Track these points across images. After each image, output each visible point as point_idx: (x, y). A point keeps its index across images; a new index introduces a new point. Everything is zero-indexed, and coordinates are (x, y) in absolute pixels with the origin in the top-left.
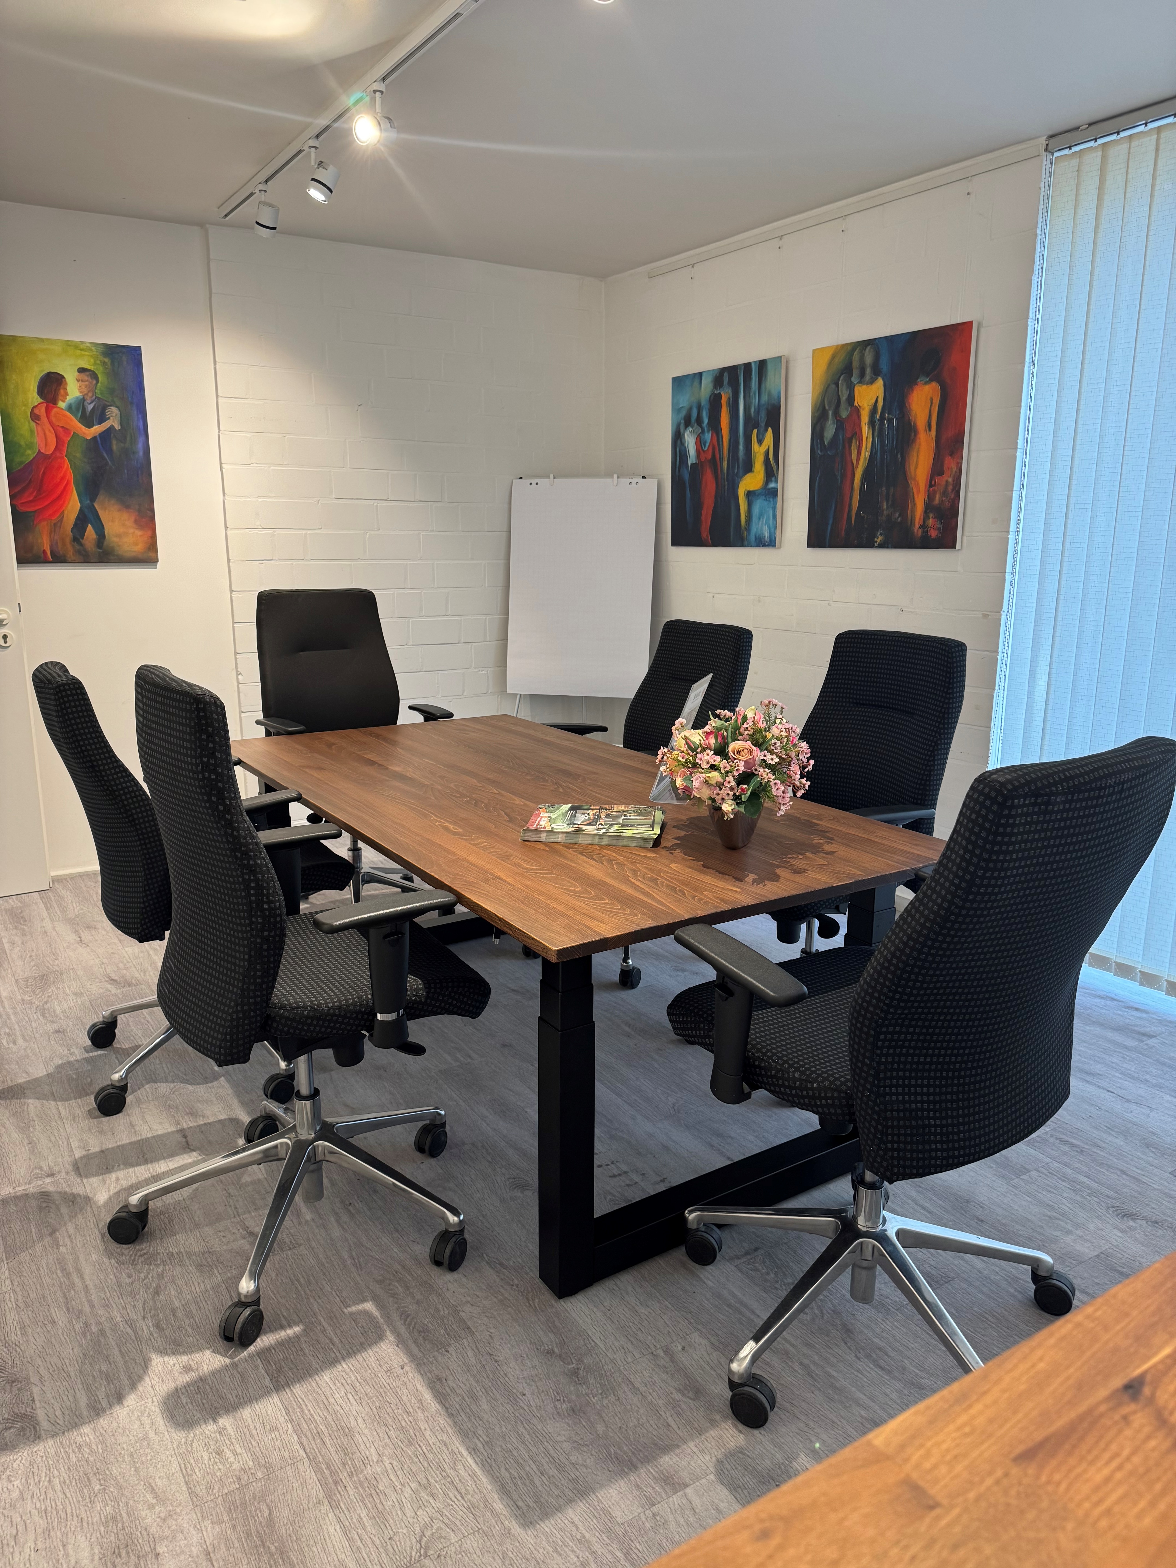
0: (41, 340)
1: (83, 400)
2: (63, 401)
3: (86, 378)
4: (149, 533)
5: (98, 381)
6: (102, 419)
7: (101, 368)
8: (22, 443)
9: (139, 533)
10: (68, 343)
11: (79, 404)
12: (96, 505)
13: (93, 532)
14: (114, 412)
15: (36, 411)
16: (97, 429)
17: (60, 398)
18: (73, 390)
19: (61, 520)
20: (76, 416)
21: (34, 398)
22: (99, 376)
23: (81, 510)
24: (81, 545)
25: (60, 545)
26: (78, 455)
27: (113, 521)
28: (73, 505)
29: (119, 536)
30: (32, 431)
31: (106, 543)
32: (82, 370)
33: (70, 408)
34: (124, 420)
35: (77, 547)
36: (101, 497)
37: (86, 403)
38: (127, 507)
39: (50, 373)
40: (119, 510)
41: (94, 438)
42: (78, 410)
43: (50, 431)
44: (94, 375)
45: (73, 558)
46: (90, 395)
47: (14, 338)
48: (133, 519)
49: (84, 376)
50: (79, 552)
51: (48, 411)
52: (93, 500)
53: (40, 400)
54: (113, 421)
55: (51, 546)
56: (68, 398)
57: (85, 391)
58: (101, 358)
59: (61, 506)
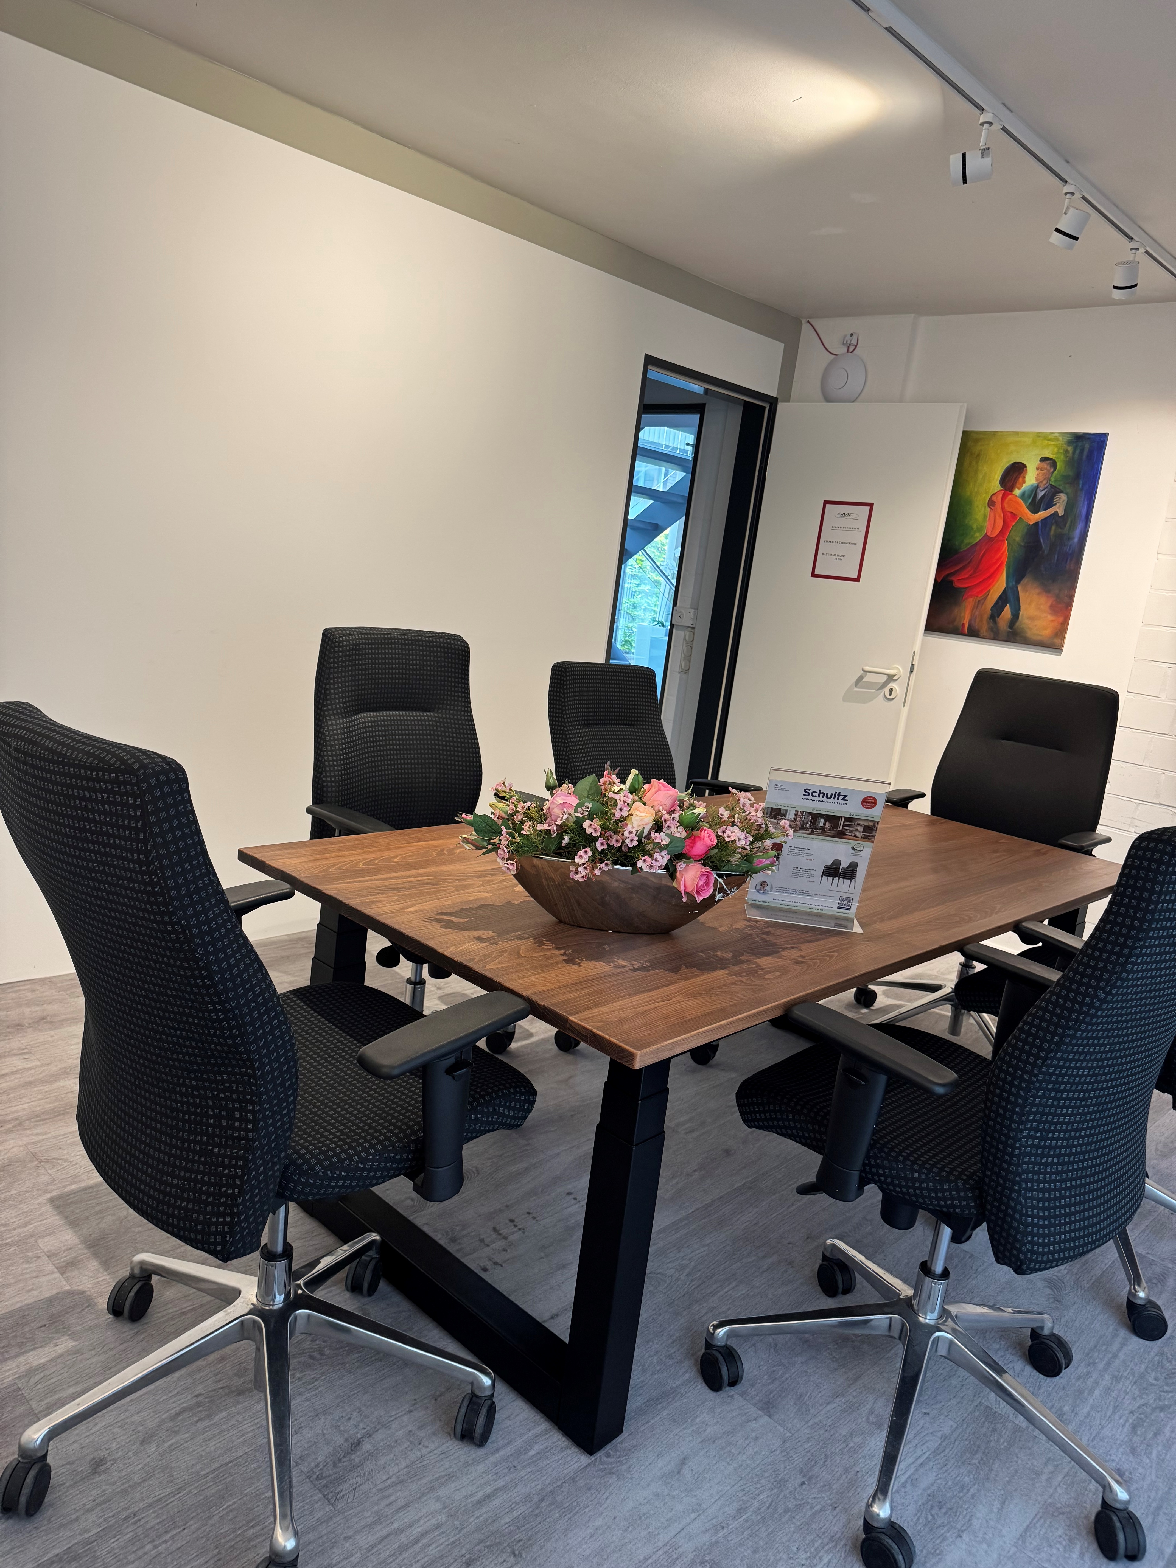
0: (1016, 433)
1: (1037, 487)
2: (1019, 489)
3: (1045, 466)
4: (1061, 619)
5: (1055, 470)
6: (1050, 505)
7: (1062, 457)
8: (975, 527)
9: (1050, 617)
10: (1038, 435)
11: (1032, 491)
12: (1019, 587)
13: (1009, 612)
14: (1061, 500)
15: (994, 498)
16: (1042, 514)
17: (1018, 485)
18: (1031, 478)
19: (985, 599)
20: (1025, 503)
21: (995, 486)
22: (1058, 464)
23: (1004, 591)
24: (995, 622)
25: (977, 620)
26: (1018, 539)
27: (1030, 604)
28: (1000, 585)
29: (1032, 618)
30: (985, 516)
31: (1017, 624)
32: (1044, 459)
33: (1023, 496)
34: (1069, 508)
35: (992, 624)
36: (1025, 580)
37: (1038, 491)
38: (1047, 591)
39: (1015, 463)
40: (1039, 594)
41: (1037, 523)
42: (1029, 497)
43: (1000, 516)
44: (1053, 463)
45: (985, 634)
46: (1044, 482)
47: (994, 434)
48: (1049, 604)
49: (1045, 465)
50: (991, 629)
51: (1004, 497)
52: (1018, 581)
53: (1000, 488)
54: (1059, 508)
55: (970, 621)
56: (1024, 485)
57: (1041, 478)
58: (1065, 447)
59: (990, 585)
